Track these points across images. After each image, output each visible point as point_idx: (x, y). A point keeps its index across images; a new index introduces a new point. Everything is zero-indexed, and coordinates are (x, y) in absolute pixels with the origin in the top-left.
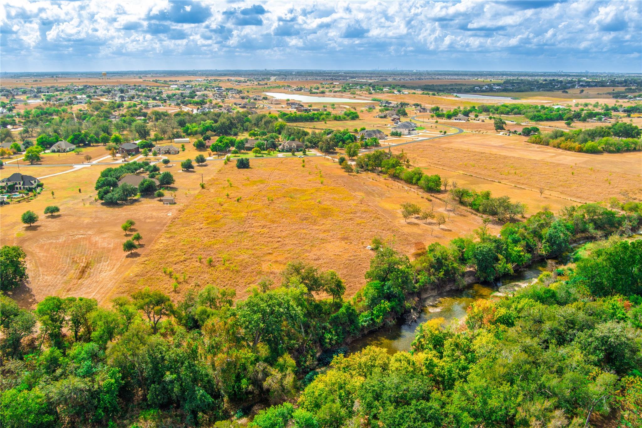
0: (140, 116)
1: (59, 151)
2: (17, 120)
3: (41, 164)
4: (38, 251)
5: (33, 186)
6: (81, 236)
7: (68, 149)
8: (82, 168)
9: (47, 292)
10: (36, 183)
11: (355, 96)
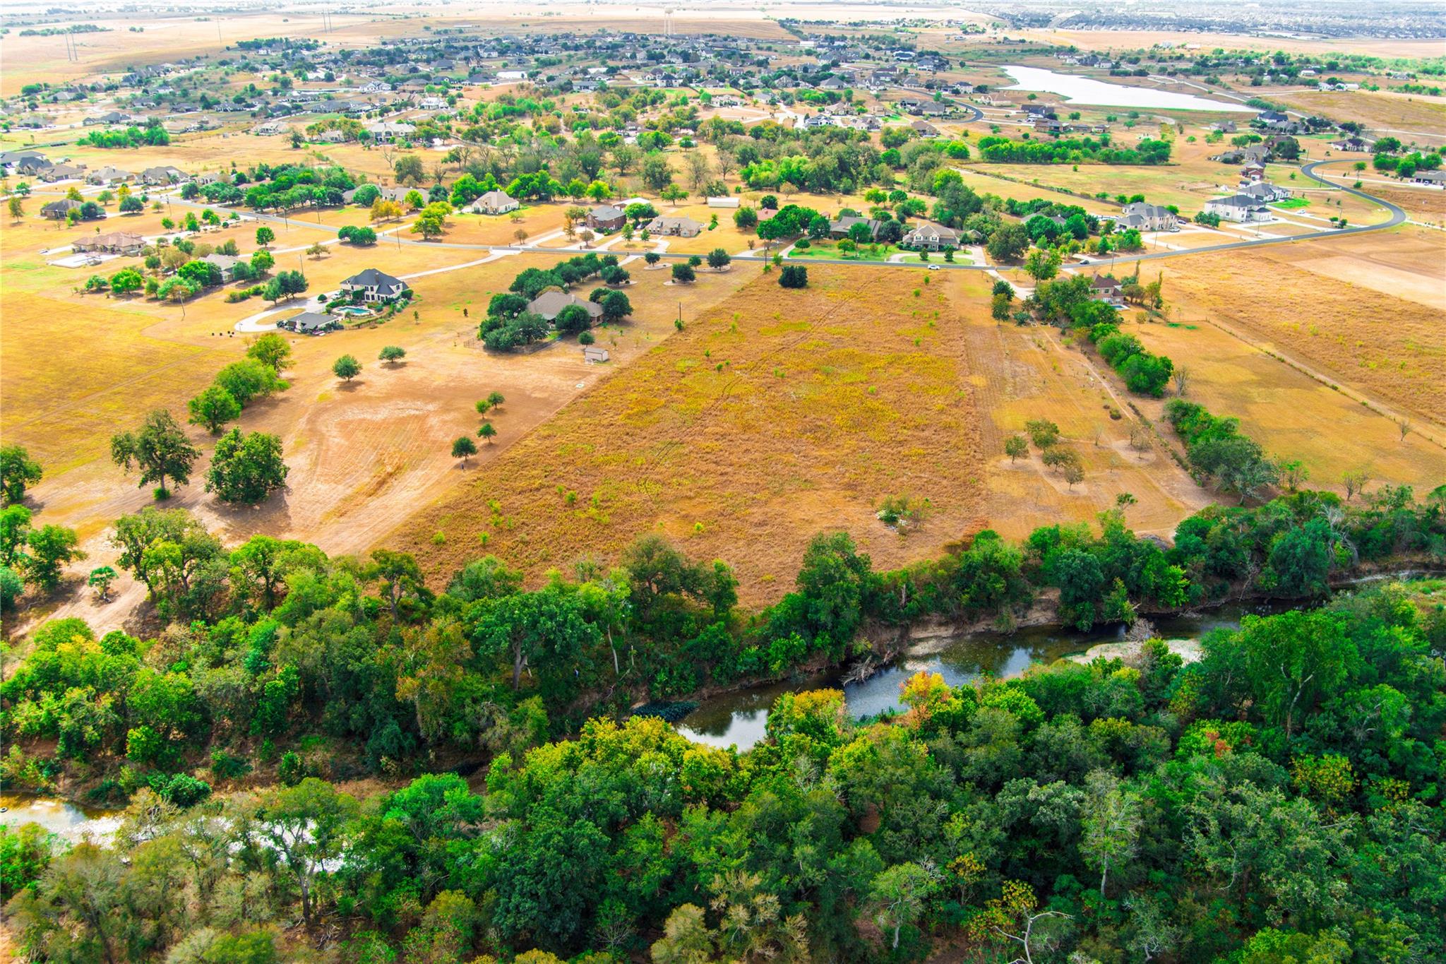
0: (685, 128)
1: (485, 212)
2: (455, 125)
3: (440, 241)
4: (335, 434)
5: (394, 296)
6: (413, 412)
7: (502, 209)
8: (502, 258)
9: (308, 514)
10: (401, 290)
11: (1212, 88)
